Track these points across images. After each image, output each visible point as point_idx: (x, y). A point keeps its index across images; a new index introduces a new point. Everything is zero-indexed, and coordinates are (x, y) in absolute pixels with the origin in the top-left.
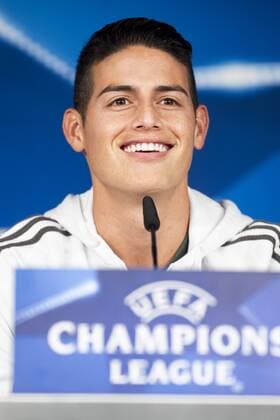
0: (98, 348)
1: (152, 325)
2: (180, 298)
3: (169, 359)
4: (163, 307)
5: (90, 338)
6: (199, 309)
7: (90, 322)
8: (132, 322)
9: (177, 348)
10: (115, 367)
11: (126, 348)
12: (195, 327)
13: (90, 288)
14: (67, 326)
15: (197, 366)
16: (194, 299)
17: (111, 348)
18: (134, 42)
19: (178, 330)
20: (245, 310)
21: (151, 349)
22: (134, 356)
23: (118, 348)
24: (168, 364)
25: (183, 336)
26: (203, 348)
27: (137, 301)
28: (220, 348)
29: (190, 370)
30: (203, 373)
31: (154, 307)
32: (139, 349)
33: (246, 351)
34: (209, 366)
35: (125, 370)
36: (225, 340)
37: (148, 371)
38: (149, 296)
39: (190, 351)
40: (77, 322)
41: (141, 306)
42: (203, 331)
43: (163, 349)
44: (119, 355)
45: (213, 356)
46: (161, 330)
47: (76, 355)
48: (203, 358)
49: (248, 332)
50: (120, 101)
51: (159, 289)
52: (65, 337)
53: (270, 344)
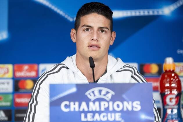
0: (77, 109)
1: (94, 102)
2: (103, 92)
3: (100, 112)
4: (98, 96)
5: (74, 106)
6: (109, 96)
7: (74, 101)
8: (88, 101)
9: (103, 109)
10: (83, 115)
11: (86, 109)
12: (108, 102)
13: (74, 90)
14: (67, 103)
15: (109, 115)
16: (108, 93)
17: (81, 109)
18: (94, 12)
19: (103, 103)
20: (124, 96)
21: (94, 109)
22: (89, 112)
23: (84, 109)
24: (100, 115)
25: (104, 105)
26: (111, 109)
27: (89, 94)
28: (116, 109)
29: (107, 116)
30: (111, 117)
31: (95, 96)
32: (90, 110)
33: (125, 109)
34: (113, 115)
35: (86, 117)
36: (118, 106)
37: (93, 117)
38: (93, 92)
39: (107, 109)
40: (70, 101)
41: (91, 96)
42: (111, 103)
43: (98, 109)
44: (83, 111)
45: (114, 111)
46: (97, 103)
47: (70, 112)
48: (111, 112)
49: (125, 103)
50: (87, 30)
51: (96, 90)
52: (66, 106)
53: (133, 107)
